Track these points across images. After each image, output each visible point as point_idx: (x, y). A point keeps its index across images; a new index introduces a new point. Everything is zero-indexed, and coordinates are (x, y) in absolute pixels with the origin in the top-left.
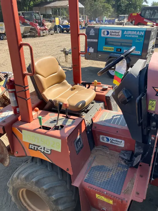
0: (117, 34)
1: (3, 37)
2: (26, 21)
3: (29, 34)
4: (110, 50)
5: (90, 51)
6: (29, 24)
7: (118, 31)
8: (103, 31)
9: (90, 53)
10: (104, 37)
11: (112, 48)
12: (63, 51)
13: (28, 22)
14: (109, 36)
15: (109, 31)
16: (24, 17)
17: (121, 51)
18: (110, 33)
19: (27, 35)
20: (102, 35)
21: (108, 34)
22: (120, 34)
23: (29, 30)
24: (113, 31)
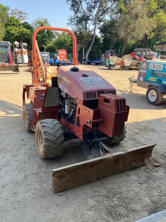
0: (160, 68)
1: (112, 68)
2: (136, 56)
3: (135, 67)
4: (153, 80)
5: (140, 80)
6: (138, 59)
7: (161, 65)
8: (151, 64)
9: (140, 81)
10: (151, 69)
11: (156, 79)
12: (129, 79)
13: (137, 57)
14: (154, 69)
15: (155, 65)
16: (136, 54)
17: (160, 82)
18: (155, 67)
19: (133, 68)
20: (150, 68)
21: (154, 67)
22: (162, 68)
23: (136, 64)
24: (158, 65)
